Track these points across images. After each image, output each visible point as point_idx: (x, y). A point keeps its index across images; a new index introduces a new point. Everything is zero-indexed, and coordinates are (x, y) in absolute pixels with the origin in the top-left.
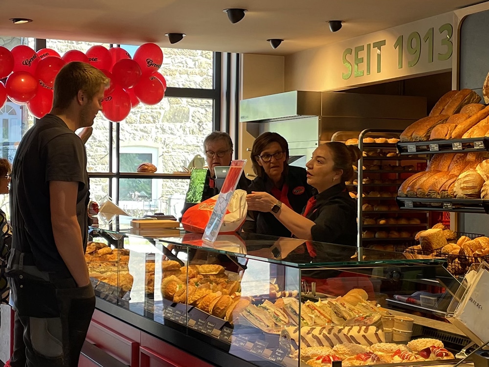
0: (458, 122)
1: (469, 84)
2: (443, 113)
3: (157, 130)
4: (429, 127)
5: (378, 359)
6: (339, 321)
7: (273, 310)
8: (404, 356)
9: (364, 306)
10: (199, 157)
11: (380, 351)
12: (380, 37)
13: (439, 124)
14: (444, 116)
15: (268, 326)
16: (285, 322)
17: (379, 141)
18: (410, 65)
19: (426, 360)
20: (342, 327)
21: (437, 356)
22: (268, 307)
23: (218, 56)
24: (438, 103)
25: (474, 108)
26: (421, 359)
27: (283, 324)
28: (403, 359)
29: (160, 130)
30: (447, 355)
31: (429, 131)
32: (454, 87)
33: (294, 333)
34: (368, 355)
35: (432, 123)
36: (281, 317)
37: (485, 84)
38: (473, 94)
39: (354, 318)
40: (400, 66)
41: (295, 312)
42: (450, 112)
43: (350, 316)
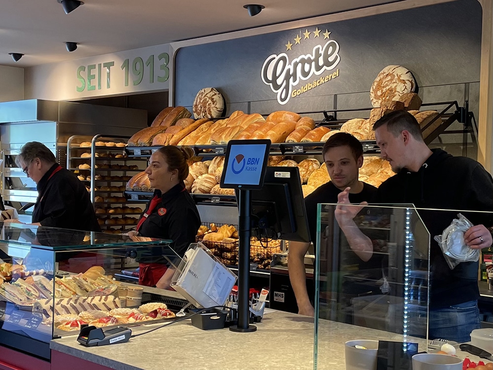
0: (174, 132)
1: (182, 103)
2: (162, 124)
4: (151, 135)
5: (117, 321)
6: (81, 293)
7: (25, 287)
8: (137, 317)
9: (103, 280)
11: (117, 314)
12: (109, 59)
13: (160, 133)
14: (163, 127)
15: (21, 300)
16: (36, 296)
17: (109, 144)
18: (135, 84)
19: (155, 319)
20: (86, 298)
21: (163, 315)
22: (20, 284)
24: (158, 116)
25: (186, 122)
26: (151, 319)
27: (34, 298)
28: (137, 320)
30: (170, 314)
31: (151, 139)
32: (170, 105)
33: (46, 304)
34: (109, 318)
35: (154, 133)
36: (33, 292)
37: (195, 103)
38: (185, 111)
39: (95, 290)
40: (127, 84)
41: (45, 287)
42: (168, 124)
43: (92, 288)
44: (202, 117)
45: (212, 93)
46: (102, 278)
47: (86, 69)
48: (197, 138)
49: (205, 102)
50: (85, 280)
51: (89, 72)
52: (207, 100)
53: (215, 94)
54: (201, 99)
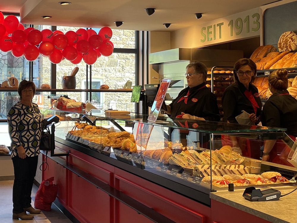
0: (267, 61)
1: (269, 43)
2: (258, 57)
3: (102, 70)
5: (250, 183)
6: (220, 162)
7: (187, 156)
8: (263, 181)
10: (129, 81)
11: (248, 178)
12: (220, 21)
13: (257, 62)
14: (258, 58)
15: (184, 165)
16: (193, 163)
17: (221, 72)
18: (237, 34)
19: (275, 183)
20: (226, 166)
21: (281, 181)
22: (183, 155)
23: (137, 33)
24: (254, 52)
25: (274, 54)
26: (272, 183)
28: (263, 183)
29: (104, 70)
30: (286, 181)
32: (261, 44)
33: (201, 168)
34: (244, 180)
36: (191, 160)
37: (279, 42)
38: (272, 47)
39: (229, 161)
40: (232, 35)
41: (198, 157)
42: (261, 56)
43: (227, 160)
44: (285, 51)
45: (291, 35)
46: (232, 153)
47: (206, 29)
48: (283, 64)
49: (286, 41)
50: (222, 154)
51: (208, 30)
52: (288, 39)
53: (294, 35)
54: (283, 39)
